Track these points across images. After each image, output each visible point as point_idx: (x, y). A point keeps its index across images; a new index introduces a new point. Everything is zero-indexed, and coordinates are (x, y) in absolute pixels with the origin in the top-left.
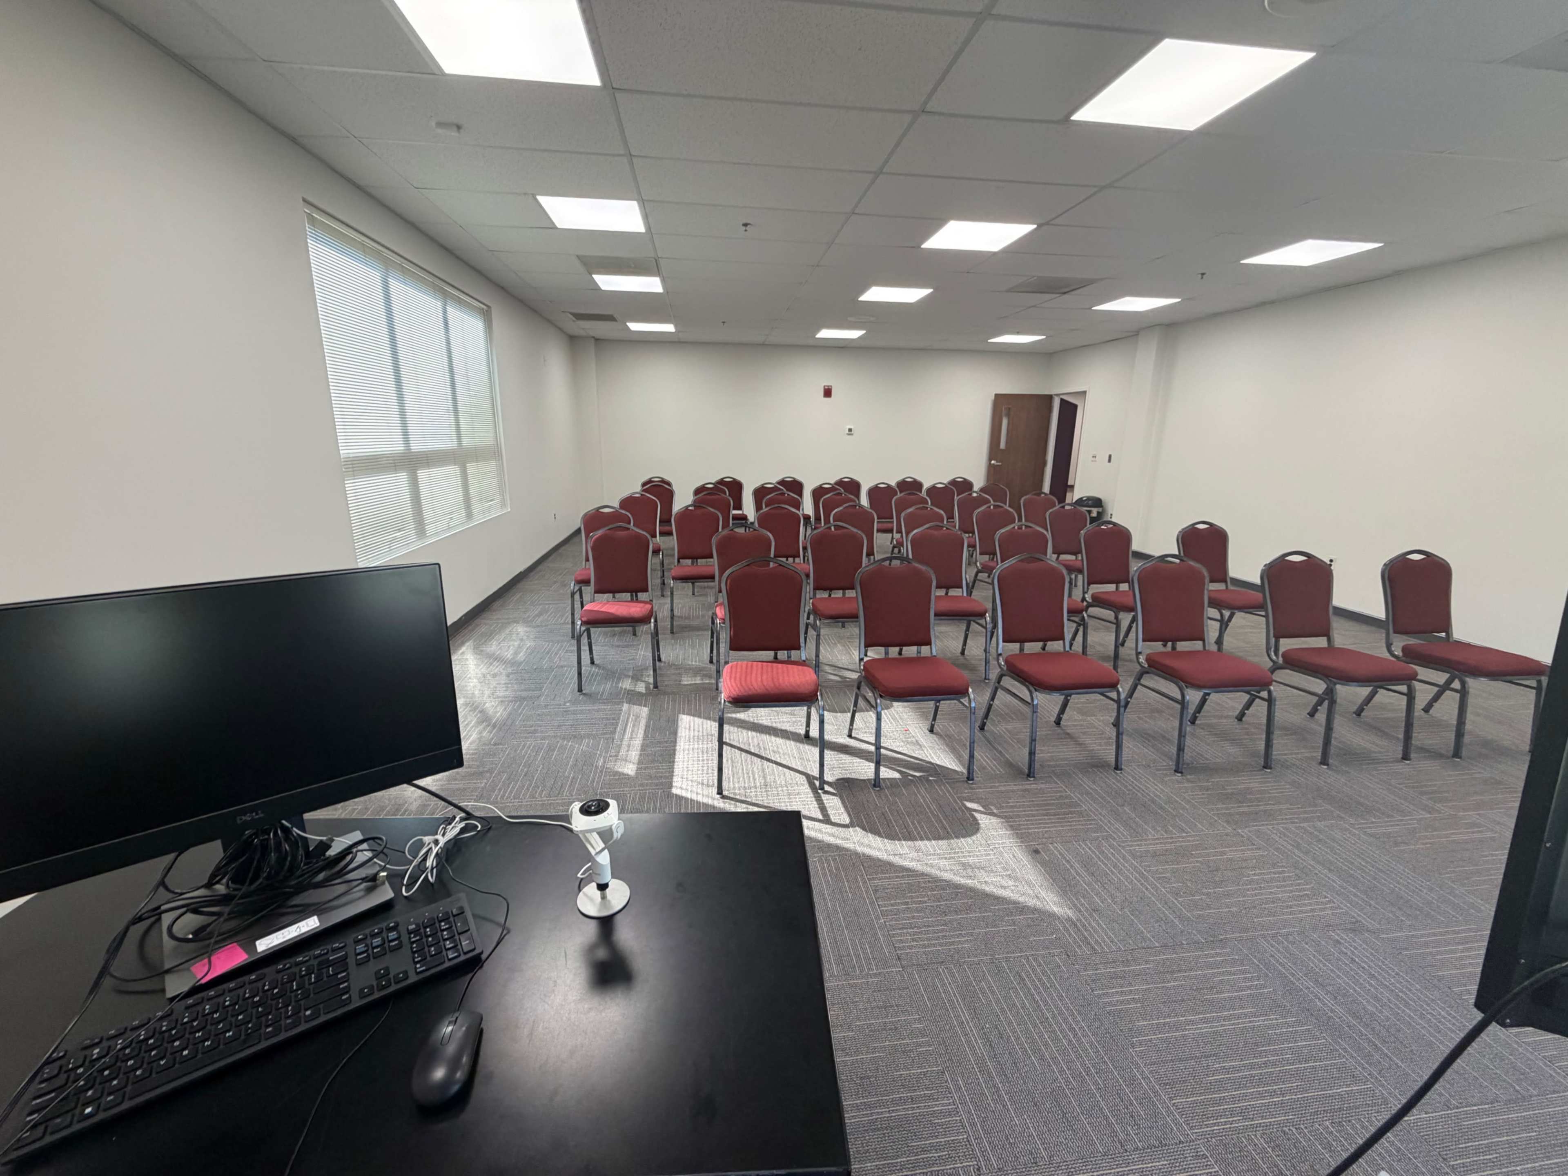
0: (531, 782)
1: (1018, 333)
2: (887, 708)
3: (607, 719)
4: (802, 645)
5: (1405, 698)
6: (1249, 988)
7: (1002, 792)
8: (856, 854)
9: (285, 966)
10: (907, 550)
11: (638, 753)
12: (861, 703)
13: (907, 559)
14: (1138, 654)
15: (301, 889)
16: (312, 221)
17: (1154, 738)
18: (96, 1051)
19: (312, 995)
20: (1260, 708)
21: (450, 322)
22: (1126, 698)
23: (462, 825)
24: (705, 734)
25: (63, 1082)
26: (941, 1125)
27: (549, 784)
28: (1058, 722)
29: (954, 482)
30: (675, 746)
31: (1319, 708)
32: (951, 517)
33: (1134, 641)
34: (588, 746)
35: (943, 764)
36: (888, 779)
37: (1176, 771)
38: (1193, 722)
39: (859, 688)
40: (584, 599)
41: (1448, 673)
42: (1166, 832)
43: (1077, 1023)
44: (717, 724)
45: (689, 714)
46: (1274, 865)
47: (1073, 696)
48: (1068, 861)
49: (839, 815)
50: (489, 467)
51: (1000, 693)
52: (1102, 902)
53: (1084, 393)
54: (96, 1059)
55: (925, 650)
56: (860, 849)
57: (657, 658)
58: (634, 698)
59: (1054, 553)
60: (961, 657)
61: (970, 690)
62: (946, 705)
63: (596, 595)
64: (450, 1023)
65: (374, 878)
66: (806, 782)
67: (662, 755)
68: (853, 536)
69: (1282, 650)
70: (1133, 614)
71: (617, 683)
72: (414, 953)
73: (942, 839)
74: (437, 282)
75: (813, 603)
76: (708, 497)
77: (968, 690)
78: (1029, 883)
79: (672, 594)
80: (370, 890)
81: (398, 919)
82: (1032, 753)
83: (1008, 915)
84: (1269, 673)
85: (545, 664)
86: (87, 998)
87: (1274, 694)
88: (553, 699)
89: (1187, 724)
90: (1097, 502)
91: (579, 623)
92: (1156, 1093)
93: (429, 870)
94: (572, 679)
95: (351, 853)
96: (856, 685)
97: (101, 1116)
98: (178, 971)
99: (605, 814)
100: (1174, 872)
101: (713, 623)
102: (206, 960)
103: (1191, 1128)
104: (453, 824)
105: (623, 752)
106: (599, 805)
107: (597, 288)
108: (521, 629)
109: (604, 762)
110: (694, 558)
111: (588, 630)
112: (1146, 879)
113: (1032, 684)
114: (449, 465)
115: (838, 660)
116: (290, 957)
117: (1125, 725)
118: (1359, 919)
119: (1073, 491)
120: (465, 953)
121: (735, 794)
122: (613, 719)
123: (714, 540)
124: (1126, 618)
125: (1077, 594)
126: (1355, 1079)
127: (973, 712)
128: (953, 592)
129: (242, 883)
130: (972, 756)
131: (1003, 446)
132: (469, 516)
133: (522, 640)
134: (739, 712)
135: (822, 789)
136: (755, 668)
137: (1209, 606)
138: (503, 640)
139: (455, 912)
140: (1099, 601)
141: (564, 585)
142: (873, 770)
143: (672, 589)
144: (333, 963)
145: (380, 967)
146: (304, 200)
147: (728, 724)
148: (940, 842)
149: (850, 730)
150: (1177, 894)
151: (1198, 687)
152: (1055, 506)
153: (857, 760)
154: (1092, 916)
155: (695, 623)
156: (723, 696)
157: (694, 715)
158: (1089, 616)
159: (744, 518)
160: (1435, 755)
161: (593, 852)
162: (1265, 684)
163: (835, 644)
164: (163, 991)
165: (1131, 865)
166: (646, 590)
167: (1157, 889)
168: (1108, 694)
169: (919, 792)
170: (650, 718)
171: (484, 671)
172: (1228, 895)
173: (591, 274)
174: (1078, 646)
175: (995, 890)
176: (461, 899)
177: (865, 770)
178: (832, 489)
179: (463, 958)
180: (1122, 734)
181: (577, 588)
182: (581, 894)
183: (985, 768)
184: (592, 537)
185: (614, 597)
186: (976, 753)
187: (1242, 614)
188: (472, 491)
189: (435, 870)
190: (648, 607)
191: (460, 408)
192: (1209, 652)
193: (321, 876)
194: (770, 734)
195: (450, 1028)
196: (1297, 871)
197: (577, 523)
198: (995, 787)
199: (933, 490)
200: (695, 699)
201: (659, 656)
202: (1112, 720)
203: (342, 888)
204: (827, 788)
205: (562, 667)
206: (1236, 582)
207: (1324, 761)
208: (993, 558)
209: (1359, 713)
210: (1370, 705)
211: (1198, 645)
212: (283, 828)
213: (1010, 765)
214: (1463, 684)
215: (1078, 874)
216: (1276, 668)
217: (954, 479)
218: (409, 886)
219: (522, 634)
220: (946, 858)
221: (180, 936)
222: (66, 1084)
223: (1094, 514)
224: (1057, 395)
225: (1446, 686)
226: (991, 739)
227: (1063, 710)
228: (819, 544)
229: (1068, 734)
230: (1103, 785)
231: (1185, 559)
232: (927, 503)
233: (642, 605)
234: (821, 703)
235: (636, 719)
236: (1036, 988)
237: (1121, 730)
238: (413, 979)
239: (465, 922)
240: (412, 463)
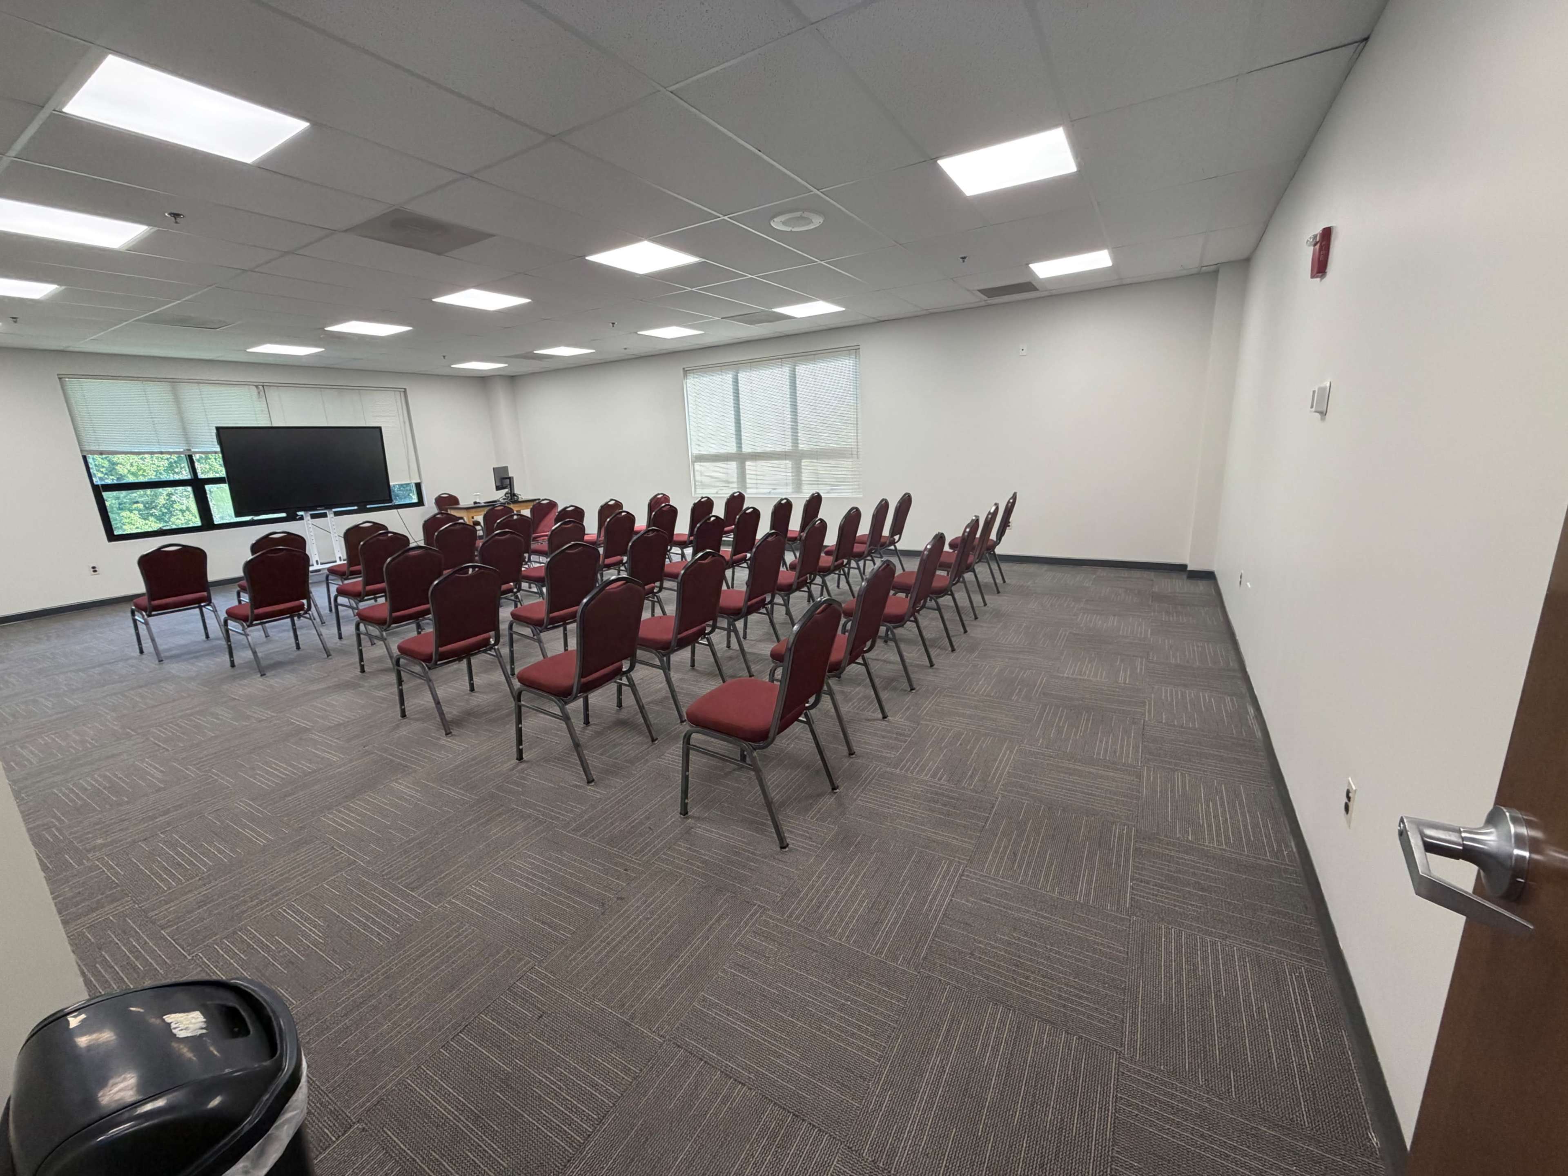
114: (781, 460)
132: (798, 490)
188: (806, 477)
191: (801, 426)
240: (741, 458)
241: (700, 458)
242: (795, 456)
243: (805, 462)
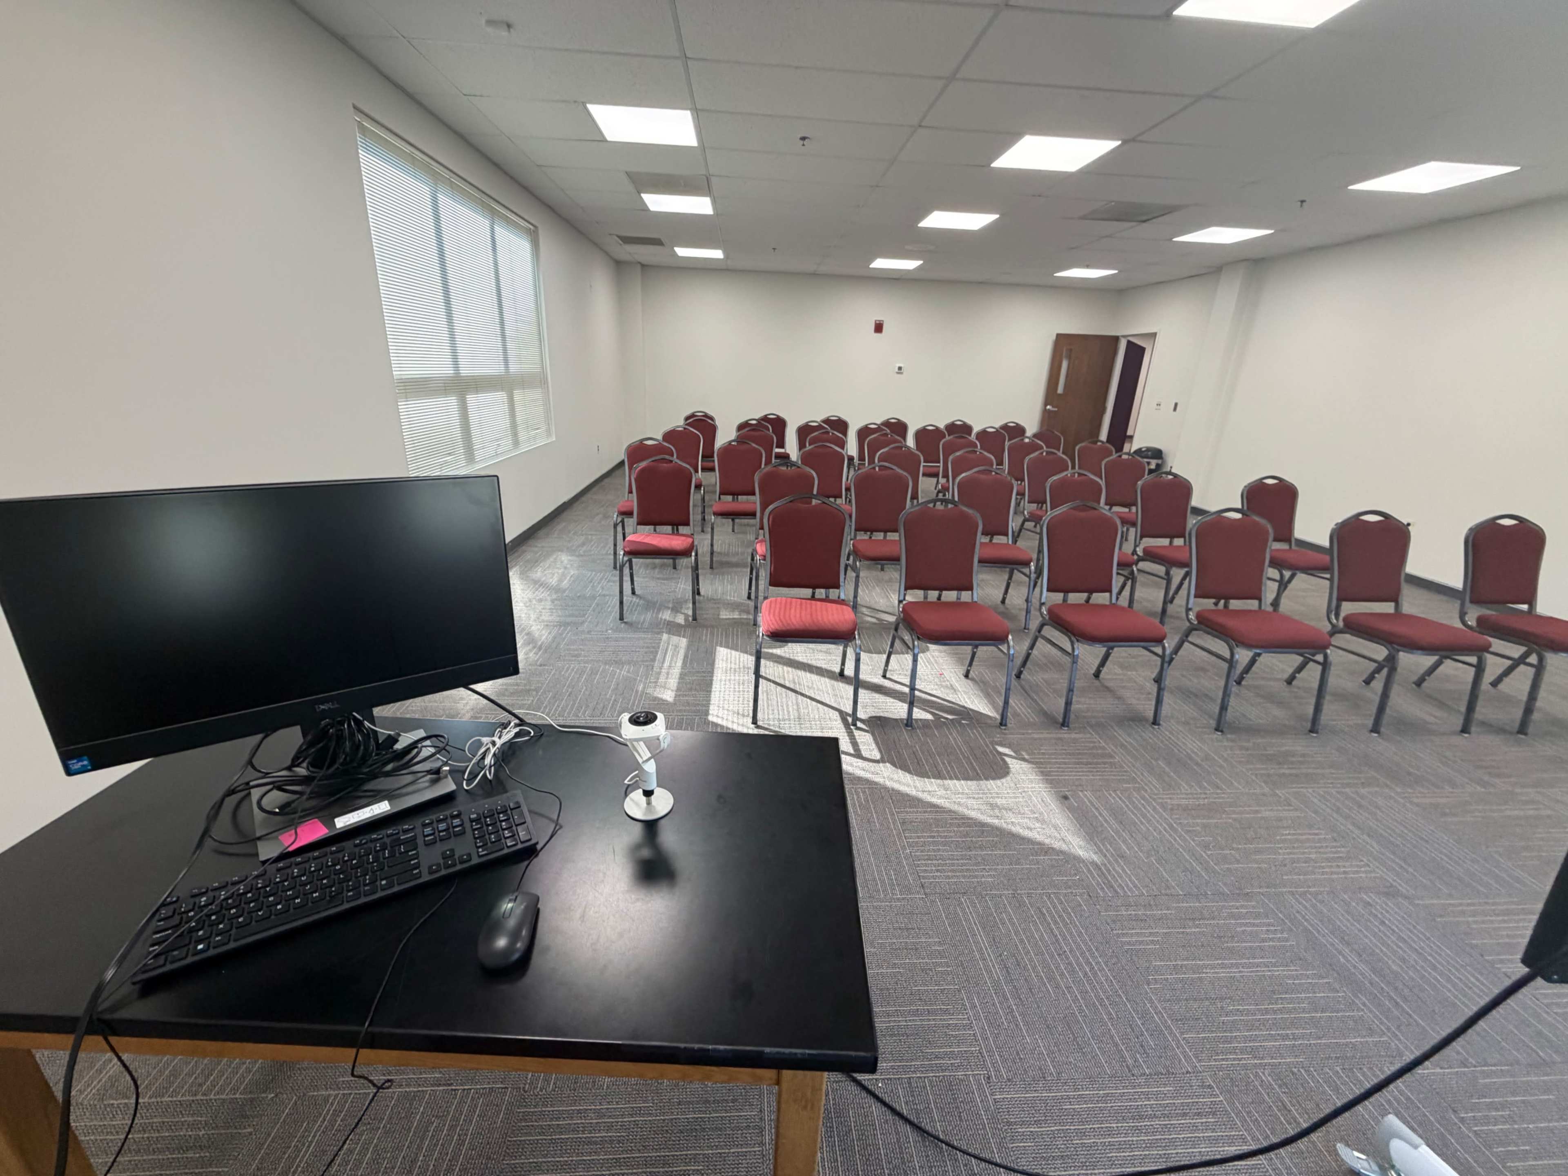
0: (574, 701)
1: (1088, 267)
2: (923, 652)
3: (648, 647)
4: (842, 584)
5: (1473, 669)
6: (1271, 940)
7: (1036, 739)
8: (886, 788)
9: (361, 841)
10: (954, 493)
11: (677, 681)
12: (898, 644)
13: (952, 501)
14: (1188, 610)
15: (374, 776)
16: (363, 130)
17: (1196, 696)
18: (204, 899)
19: (386, 868)
20: (1313, 672)
21: (498, 243)
22: (1171, 654)
23: (517, 729)
24: (741, 666)
25: (177, 922)
26: (955, 1037)
27: (591, 705)
28: (1097, 675)
29: (1005, 427)
30: (712, 676)
31: (1376, 675)
32: (1000, 463)
33: (1185, 598)
34: (628, 672)
35: (976, 709)
36: (921, 720)
37: (1217, 729)
38: (1239, 683)
39: (896, 630)
40: (627, 531)
41: (1526, 646)
42: (1200, 788)
43: (1094, 958)
44: (753, 658)
45: (727, 647)
46: (1310, 826)
47: (1115, 649)
48: (1096, 809)
49: (871, 750)
50: (536, 394)
51: (1040, 643)
52: (1129, 850)
53: (1154, 335)
54: (205, 906)
55: (965, 596)
56: (889, 784)
57: (696, 592)
58: (673, 628)
59: (1106, 504)
60: (1001, 606)
61: (1010, 637)
62: (985, 651)
63: (639, 527)
64: (510, 901)
65: (437, 771)
66: (839, 718)
67: (700, 684)
68: (900, 478)
69: (1342, 615)
70: (1186, 569)
71: (658, 613)
72: (476, 838)
73: (971, 780)
74: (485, 199)
75: (853, 545)
76: (752, 433)
77: (1007, 637)
78: (1056, 827)
79: (712, 529)
80: (434, 782)
81: (461, 808)
82: (1068, 704)
83: (1032, 855)
84: (1328, 637)
85: (588, 592)
86: (195, 852)
87: (1331, 658)
88: (596, 626)
89: (1232, 685)
90: (1157, 454)
91: (622, 553)
92: (1168, 1027)
93: (487, 767)
94: (614, 607)
95: (417, 747)
96: (893, 627)
97: (212, 952)
98: (268, 839)
99: (653, 725)
100: (1205, 826)
101: (753, 559)
102: (293, 831)
103: (1200, 1061)
104: (508, 729)
105: (662, 679)
106: (647, 717)
107: (645, 209)
108: (565, 558)
109: (644, 688)
110: (735, 494)
111: (630, 561)
112: (1175, 831)
113: (1074, 635)
114: (498, 391)
115: (876, 602)
116: (365, 834)
117: (1168, 682)
118: (1394, 884)
119: (1131, 442)
120: (522, 842)
121: (769, 725)
122: (654, 647)
123: (757, 477)
124: (1177, 574)
125: (1128, 548)
126: (1371, 1032)
127: (1011, 658)
128: (999, 539)
129: (321, 768)
130: (1006, 703)
131: (1060, 390)
132: (516, 443)
133: (565, 568)
134: (776, 647)
135: (855, 725)
136: (794, 604)
137: (1270, 566)
138: (549, 567)
139: (512, 805)
140: (1151, 555)
141: (606, 517)
142: (906, 711)
143: (713, 525)
144: (406, 842)
145: (446, 849)
146: (355, 107)
147: (765, 658)
148: (969, 782)
149: (885, 671)
150: (1206, 847)
151: (1248, 646)
152: (1111, 454)
153: (890, 700)
154: (1117, 862)
155: (734, 560)
156: (761, 630)
157: (732, 648)
158: (1138, 570)
159: (786, 457)
160: (1499, 730)
161: (640, 761)
162: (1322, 647)
163: (874, 587)
164: (257, 855)
165: (1161, 816)
166: (687, 523)
167: (1185, 840)
168: (1153, 649)
169: (951, 734)
170: (688, 648)
171: (530, 595)
172: (1259, 851)
173: (639, 193)
174: (1124, 601)
175: (1021, 831)
176: (517, 795)
177: (898, 710)
178: (878, 429)
179: (520, 846)
180: (1163, 689)
181: (619, 519)
182: (628, 799)
183: (1019, 715)
184: (636, 468)
185: (655, 530)
186: (1011, 701)
187: (1303, 575)
188: (519, 419)
189: (493, 768)
190: (690, 540)
191: (508, 333)
192: (1264, 611)
193: (389, 767)
194: (805, 670)
195: (510, 905)
196: (1335, 835)
197: (621, 456)
198: (1027, 733)
199: (983, 434)
200: (733, 634)
201: (698, 590)
202: (1154, 676)
203: (410, 778)
204: (859, 724)
205: (604, 596)
206: (1301, 543)
207: (1375, 729)
208: (1042, 507)
209: (1419, 683)
210: (1432, 676)
211: (1253, 604)
212: (356, 720)
213: (1045, 714)
214: (1541, 659)
215: (1106, 821)
216: (1335, 631)
217: (1006, 424)
218: (470, 781)
219: (566, 562)
220: (974, 798)
221: (268, 808)
222: (180, 923)
223: (1153, 467)
224: (1124, 336)
225: (1522, 660)
226: (1027, 687)
227: (1103, 663)
228: (864, 484)
229: (1107, 688)
230: (1139, 738)
231: (1248, 513)
232: (976, 446)
233: (683, 538)
234: (858, 642)
235: (675, 650)
236: (1056, 923)
237: (1162, 686)
238: (475, 861)
239: (522, 815)
240: (461, 388)
242: (509, 385)
243: (516, 394)
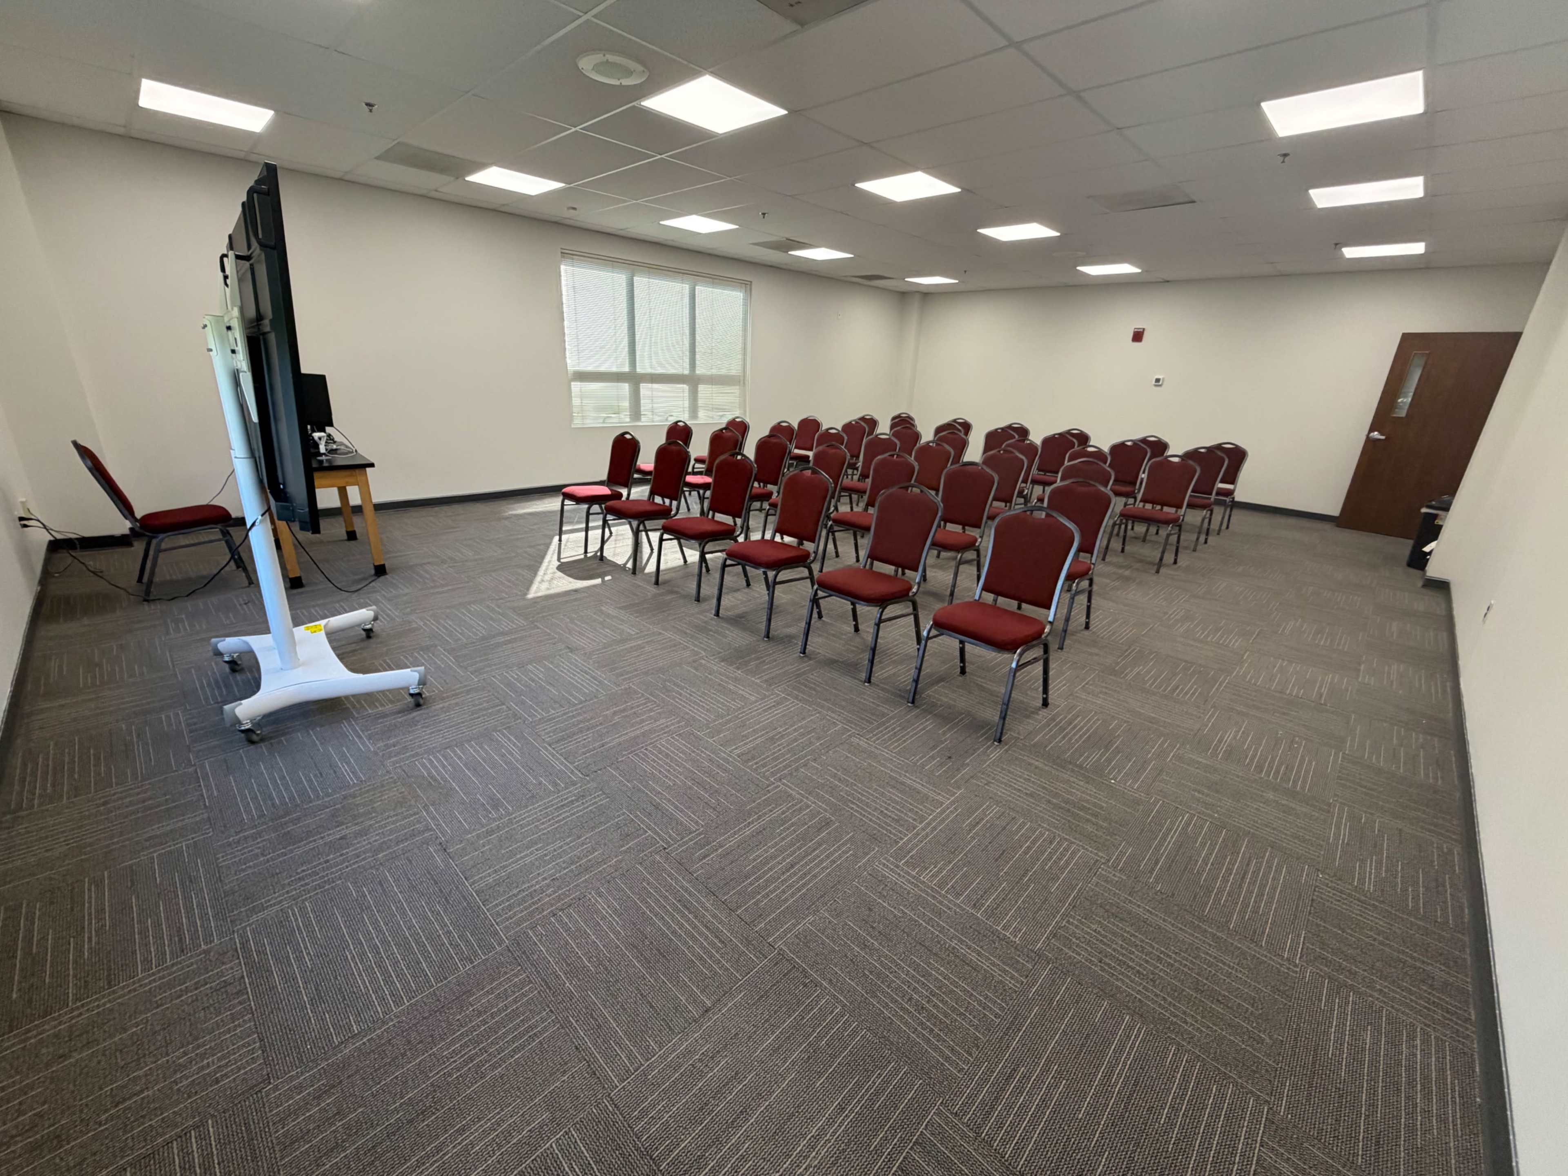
50: (729, 389)
114: (678, 384)
131: (1401, 411)
132: (694, 417)
173: (786, 252)
191: (698, 350)
240: (634, 379)
241: (583, 376)
242: (692, 380)
243: (701, 387)
